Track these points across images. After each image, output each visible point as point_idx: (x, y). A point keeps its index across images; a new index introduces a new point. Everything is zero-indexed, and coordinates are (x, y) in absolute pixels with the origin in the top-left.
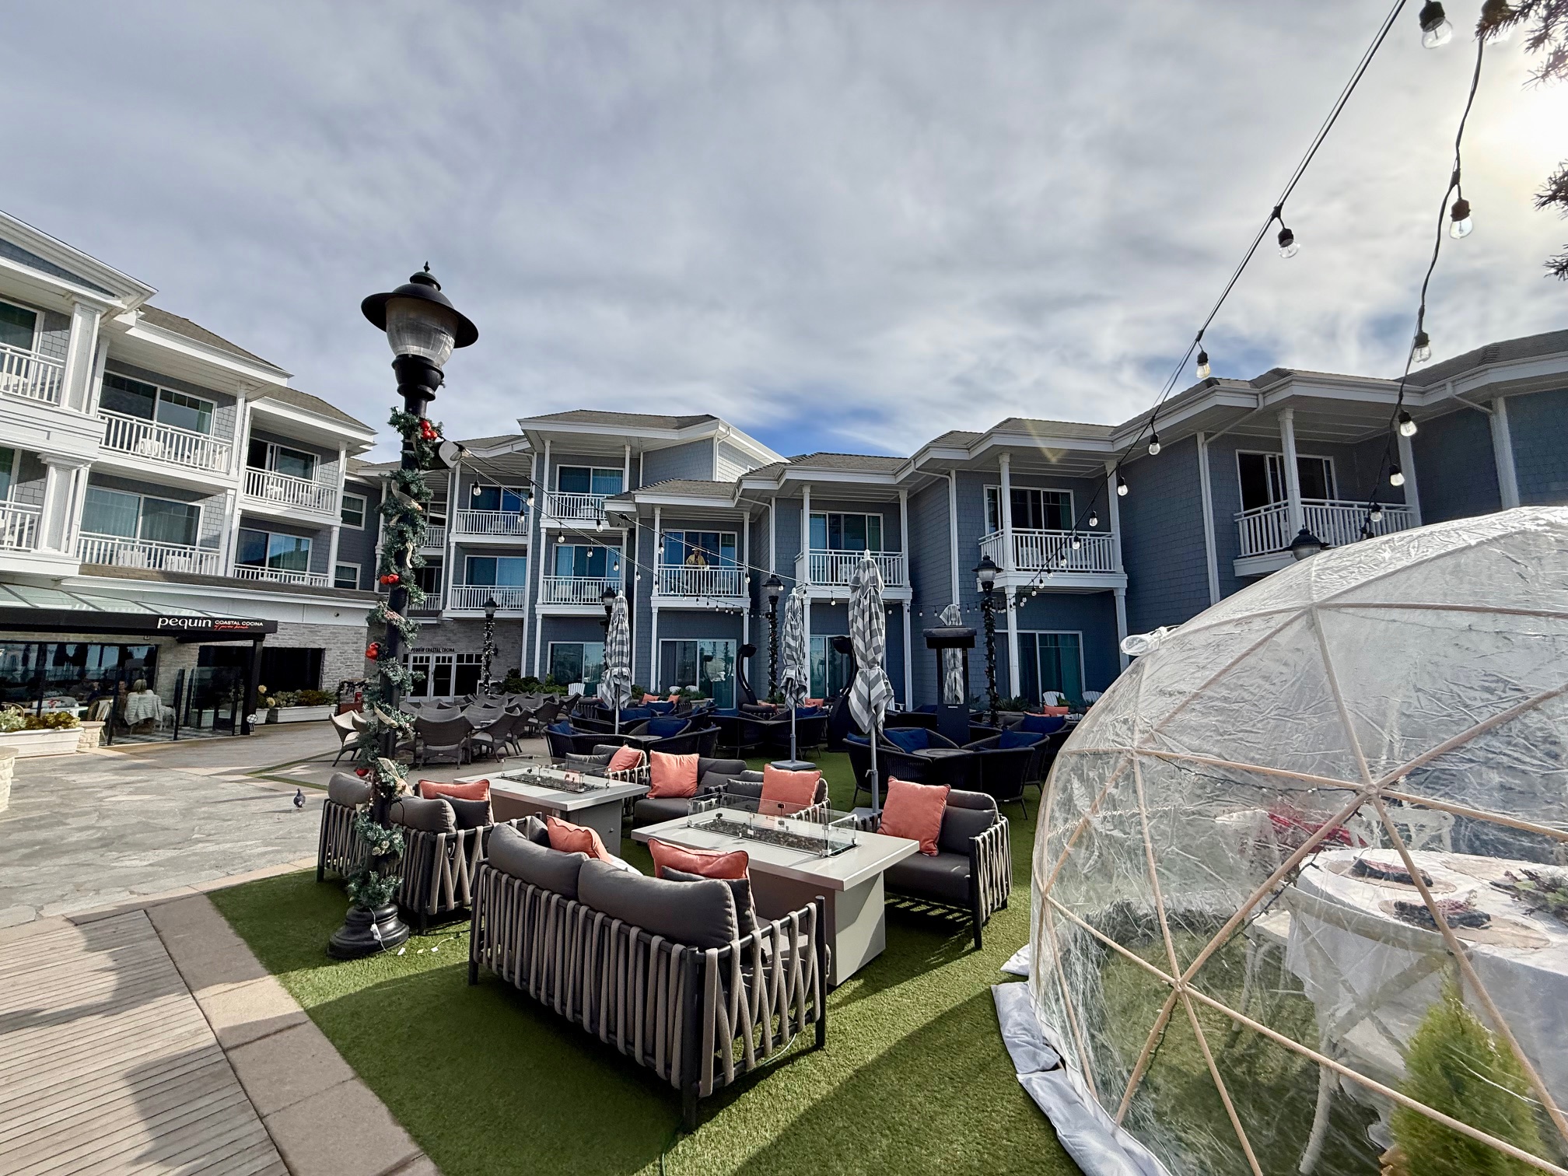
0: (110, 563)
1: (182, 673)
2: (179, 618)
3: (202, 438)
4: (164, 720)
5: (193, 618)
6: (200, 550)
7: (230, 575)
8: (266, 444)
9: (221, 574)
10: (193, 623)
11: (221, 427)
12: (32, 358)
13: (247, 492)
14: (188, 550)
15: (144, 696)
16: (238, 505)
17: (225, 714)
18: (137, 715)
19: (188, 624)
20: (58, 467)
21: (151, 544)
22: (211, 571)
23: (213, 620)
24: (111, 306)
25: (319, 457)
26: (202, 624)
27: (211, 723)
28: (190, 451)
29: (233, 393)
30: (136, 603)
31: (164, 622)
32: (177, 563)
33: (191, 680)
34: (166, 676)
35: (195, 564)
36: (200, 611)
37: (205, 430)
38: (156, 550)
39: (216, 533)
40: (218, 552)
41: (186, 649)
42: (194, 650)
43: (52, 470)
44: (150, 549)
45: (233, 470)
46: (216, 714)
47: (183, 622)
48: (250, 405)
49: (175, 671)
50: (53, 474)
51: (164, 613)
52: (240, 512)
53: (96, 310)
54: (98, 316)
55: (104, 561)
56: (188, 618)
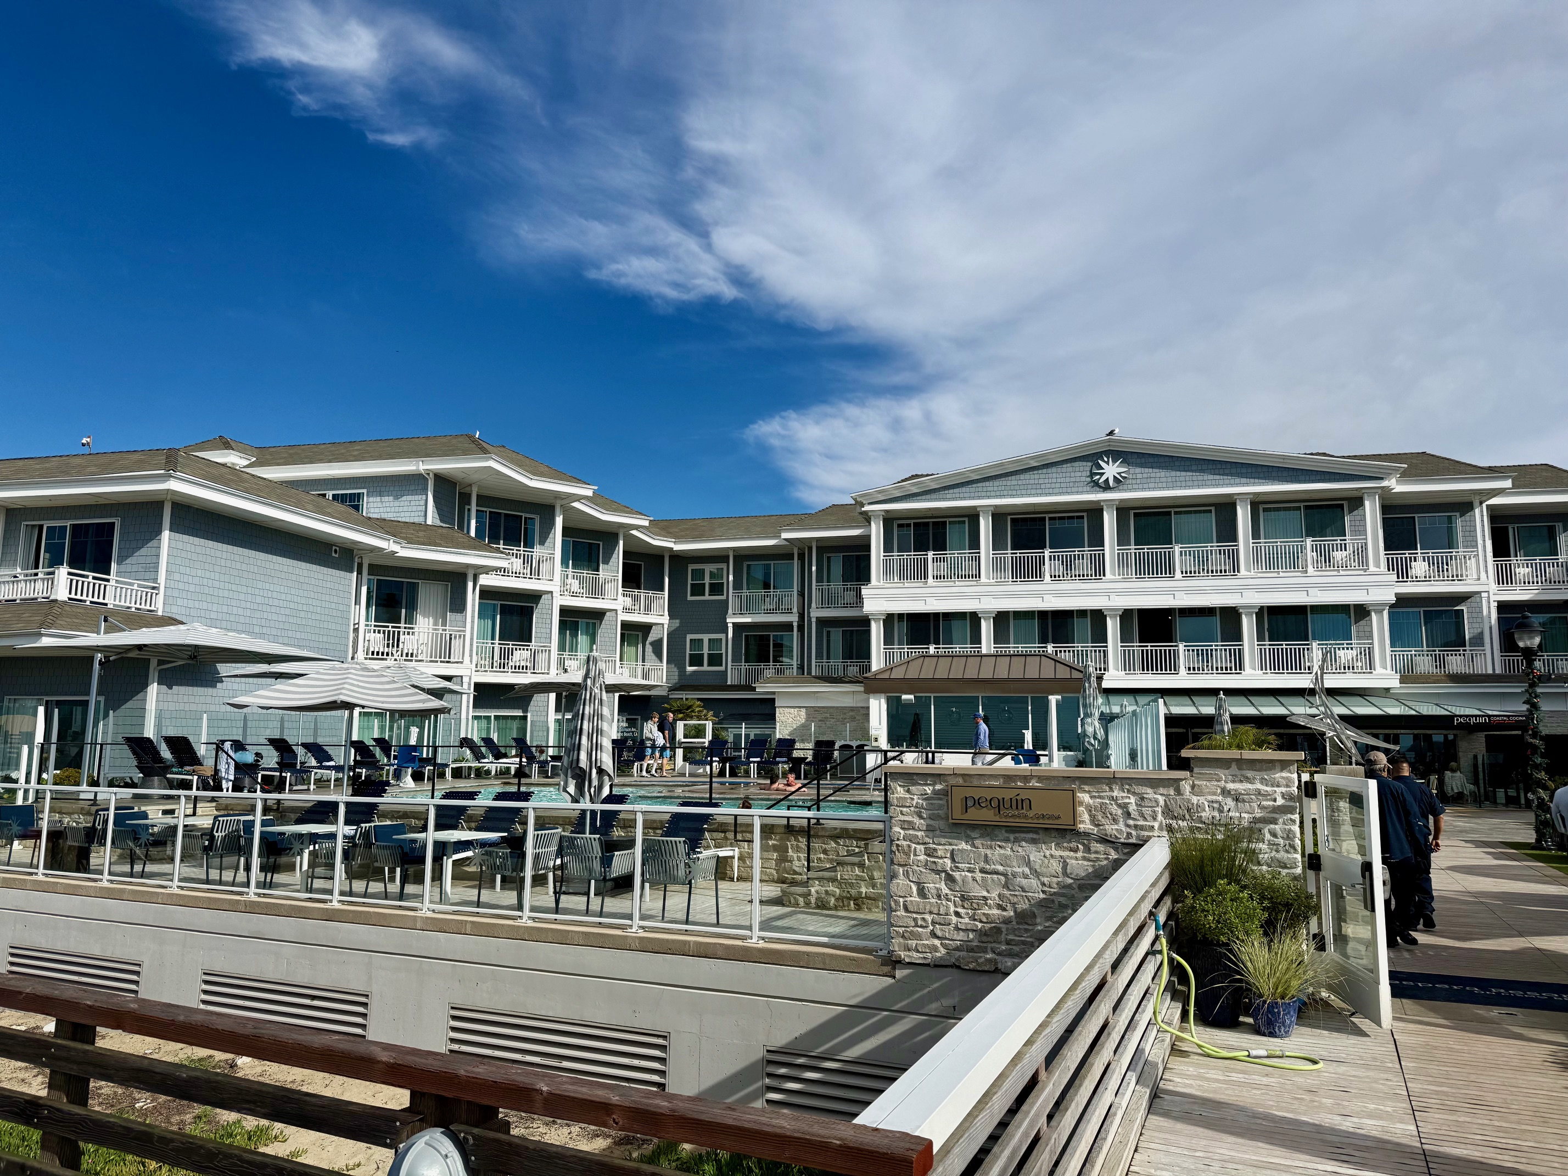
0: (1412, 672)
1: (1475, 757)
2: (1467, 716)
3: (1454, 554)
4: (1471, 794)
5: (1476, 716)
6: (1471, 650)
7: (1498, 671)
8: (1507, 527)
9: (1490, 671)
10: (1476, 720)
11: (1467, 534)
12: (1348, 541)
13: (1499, 584)
14: (1461, 652)
15: (1454, 775)
16: (1493, 598)
17: (1512, 793)
18: (1452, 789)
19: (1473, 720)
20: (1376, 612)
21: (1435, 651)
22: (1482, 670)
23: (1489, 716)
24: (1384, 487)
25: (1561, 524)
26: (1482, 720)
27: (1504, 801)
28: (1447, 565)
29: (1469, 500)
30: (1437, 705)
31: (1458, 720)
32: (1456, 663)
33: (1483, 764)
34: (1465, 759)
35: (1469, 662)
36: (1479, 710)
37: (1455, 546)
38: (1439, 655)
39: (1479, 630)
40: (1484, 650)
41: (1475, 737)
42: (1481, 737)
43: (1373, 614)
44: (1435, 655)
45: (1483, 575)
46: (1506, 793)
47: (1470, 720)
48: (1484, 505)
49: (1470, 756)
50: (1374, 616)
51: (1458, 713)
52: (1496, 604)
53: (1375, 493)
54: (1377, 497)
55: (1408, 672)
56: (1472, 716)
